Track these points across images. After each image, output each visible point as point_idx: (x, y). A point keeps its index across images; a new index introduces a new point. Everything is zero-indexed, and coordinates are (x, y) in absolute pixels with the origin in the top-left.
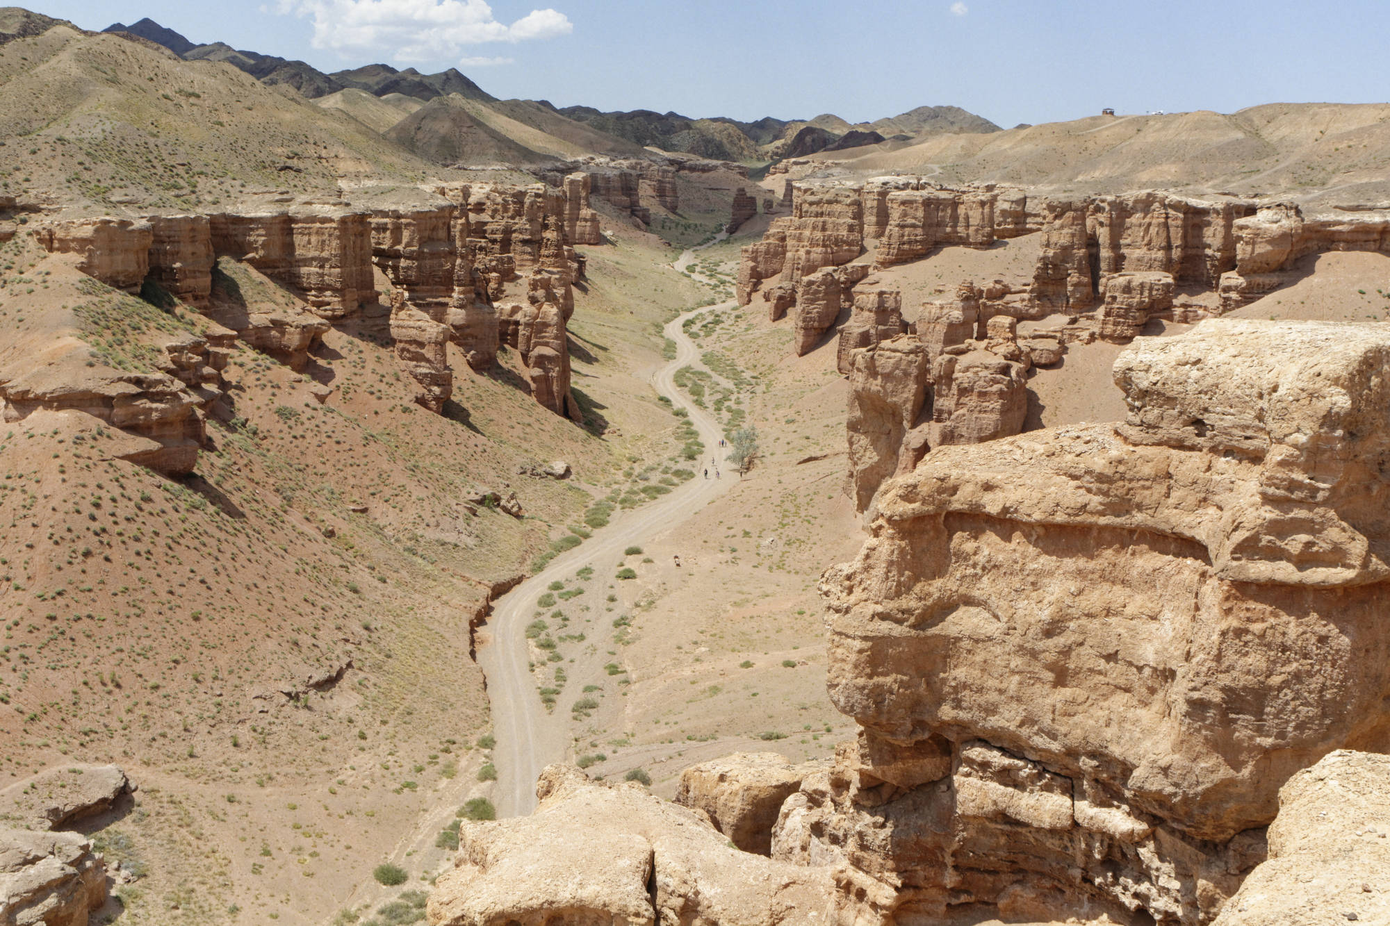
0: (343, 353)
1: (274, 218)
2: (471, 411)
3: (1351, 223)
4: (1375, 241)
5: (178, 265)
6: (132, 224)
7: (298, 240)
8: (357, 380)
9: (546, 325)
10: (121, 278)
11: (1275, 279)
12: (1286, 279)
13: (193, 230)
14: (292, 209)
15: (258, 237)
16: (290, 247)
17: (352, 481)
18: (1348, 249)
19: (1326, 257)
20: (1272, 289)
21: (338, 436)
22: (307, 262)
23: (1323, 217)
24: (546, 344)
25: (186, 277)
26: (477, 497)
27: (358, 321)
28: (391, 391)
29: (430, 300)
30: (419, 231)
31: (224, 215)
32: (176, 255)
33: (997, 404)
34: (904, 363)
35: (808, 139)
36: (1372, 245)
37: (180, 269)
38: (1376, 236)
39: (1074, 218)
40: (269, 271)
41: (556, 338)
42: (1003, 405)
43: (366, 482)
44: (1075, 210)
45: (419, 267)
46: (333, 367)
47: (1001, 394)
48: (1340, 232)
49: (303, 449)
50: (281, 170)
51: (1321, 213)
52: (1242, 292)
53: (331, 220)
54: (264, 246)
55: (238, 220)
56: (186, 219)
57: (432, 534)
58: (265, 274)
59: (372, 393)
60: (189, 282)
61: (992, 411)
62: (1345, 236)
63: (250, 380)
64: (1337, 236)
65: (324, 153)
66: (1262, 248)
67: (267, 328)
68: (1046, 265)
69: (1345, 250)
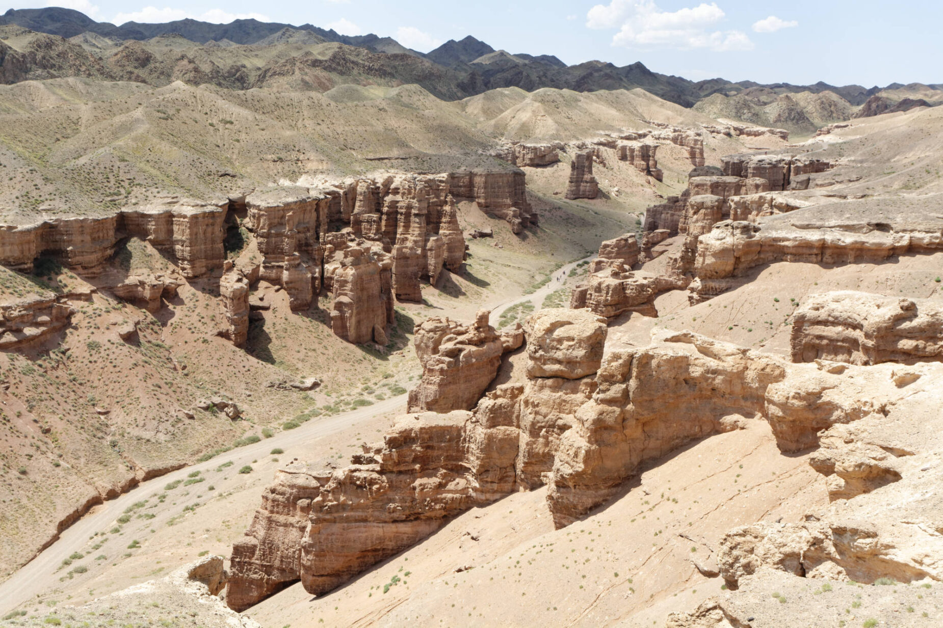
0: (186, 301)
1: (160, 215)
2: (274, 340)
3: (795, 239)
4: (816, 255)
5: (70, 248)
6: (16, 228)
7: (175, 228)
8: (186, 319)
9: (346, 282)
10: (11, 260)
11: (724, 285)
12: (733, 284)
13: (82, 227)
14: (175, 209)
15: (151, 226)
16: (170, 232)
17: (110, 393)
18: (795, 261)
19: (775, 267)
20: (722, 291)
21: (117, 362)
22: (177, 242)
23: (774, 234)
24: (346, 295)
25: (75, 256)
26: (204, 405)
27: (206, 280)
28: (202, 329)
29: (273, 264)
30: (269, 219)
31: (136, 212)
32: (70, 242)
33: (437, 379)
34: (425, 338)
35: (874, 105)
36: (814, 258)
37: (71, 251)
38: (815, 251)
39: (705, 215)
40: (160, 247)
41: (351, 291)
42: (442, 380)
43: (118, 394)
44: (706, 208)
45: (267, 243)
46: (175, 311)
47: (442, 371)
48: (787, 247)
49: (91, 369)
50: (221, 176)
51: (776, 230)
52: (700, 293)
53: (185, 217)
54: (155, 231)
55: (143, 216)
56: (76, 221)
57: (135, 432)
58: (157, 249)
59: (190, 329)
60: (79, 259)
61: (434, 384)
62: (791, 250)
63: (84, 324)
64: (786, 250)
65: (301, 157)
66: (710, 260)
67: (136, 286)
68: (687, 248)
69: (791, 261)
